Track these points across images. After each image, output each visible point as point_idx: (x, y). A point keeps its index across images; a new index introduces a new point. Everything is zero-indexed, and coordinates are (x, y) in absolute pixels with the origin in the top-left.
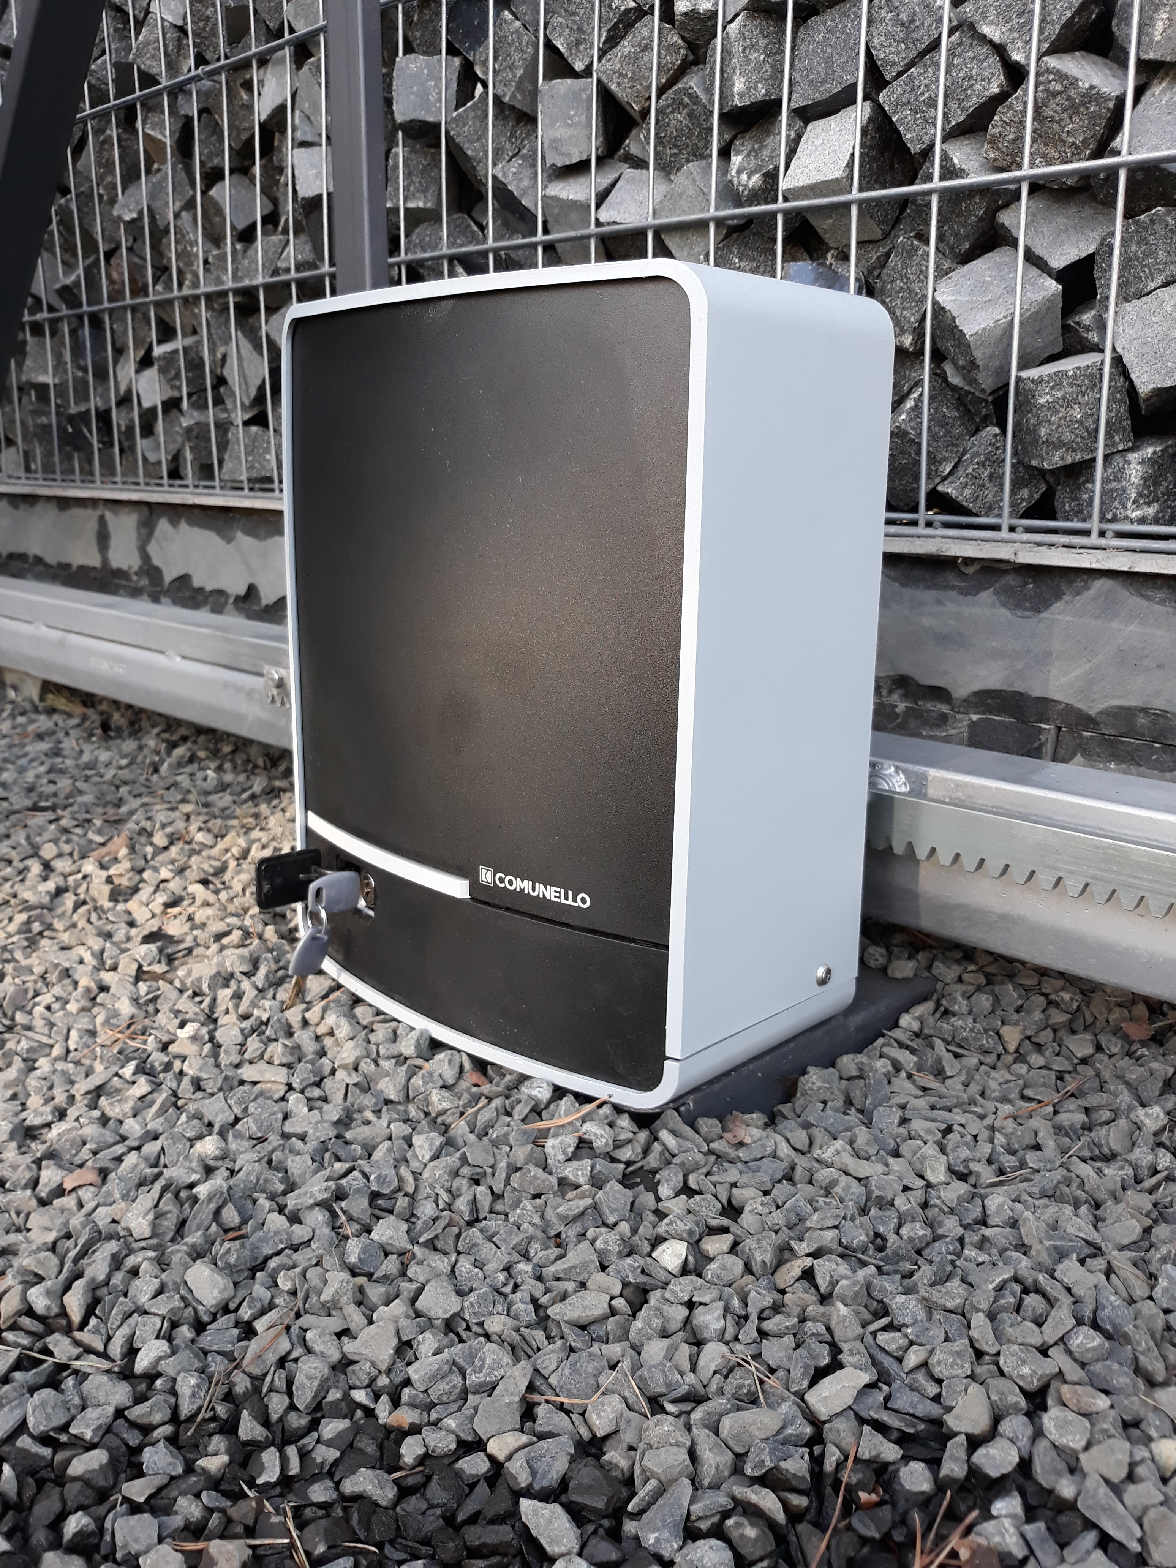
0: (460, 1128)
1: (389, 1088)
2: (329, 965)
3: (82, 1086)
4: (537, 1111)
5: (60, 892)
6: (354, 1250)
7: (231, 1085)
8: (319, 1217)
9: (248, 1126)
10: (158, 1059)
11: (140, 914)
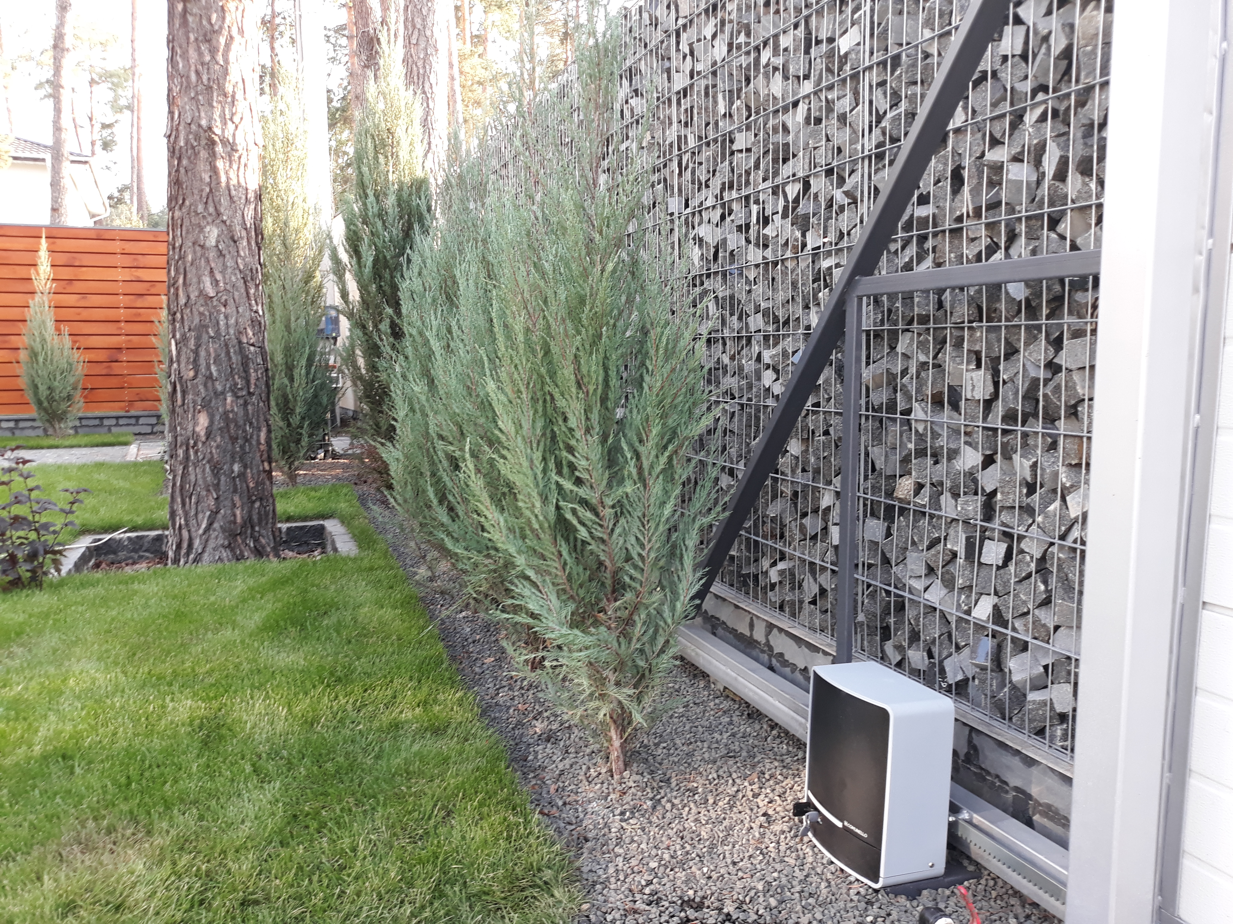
0: (833, 883)
1: (819, 870)
2: (810, 834)
3: (747, 855)
4: (851, 883)
5: (738, 791)
6: (803, 903)
7: (782, 861)
8: (797, 895)
9: (785, 872)
10: (765, 851)
11: (761, 804)
